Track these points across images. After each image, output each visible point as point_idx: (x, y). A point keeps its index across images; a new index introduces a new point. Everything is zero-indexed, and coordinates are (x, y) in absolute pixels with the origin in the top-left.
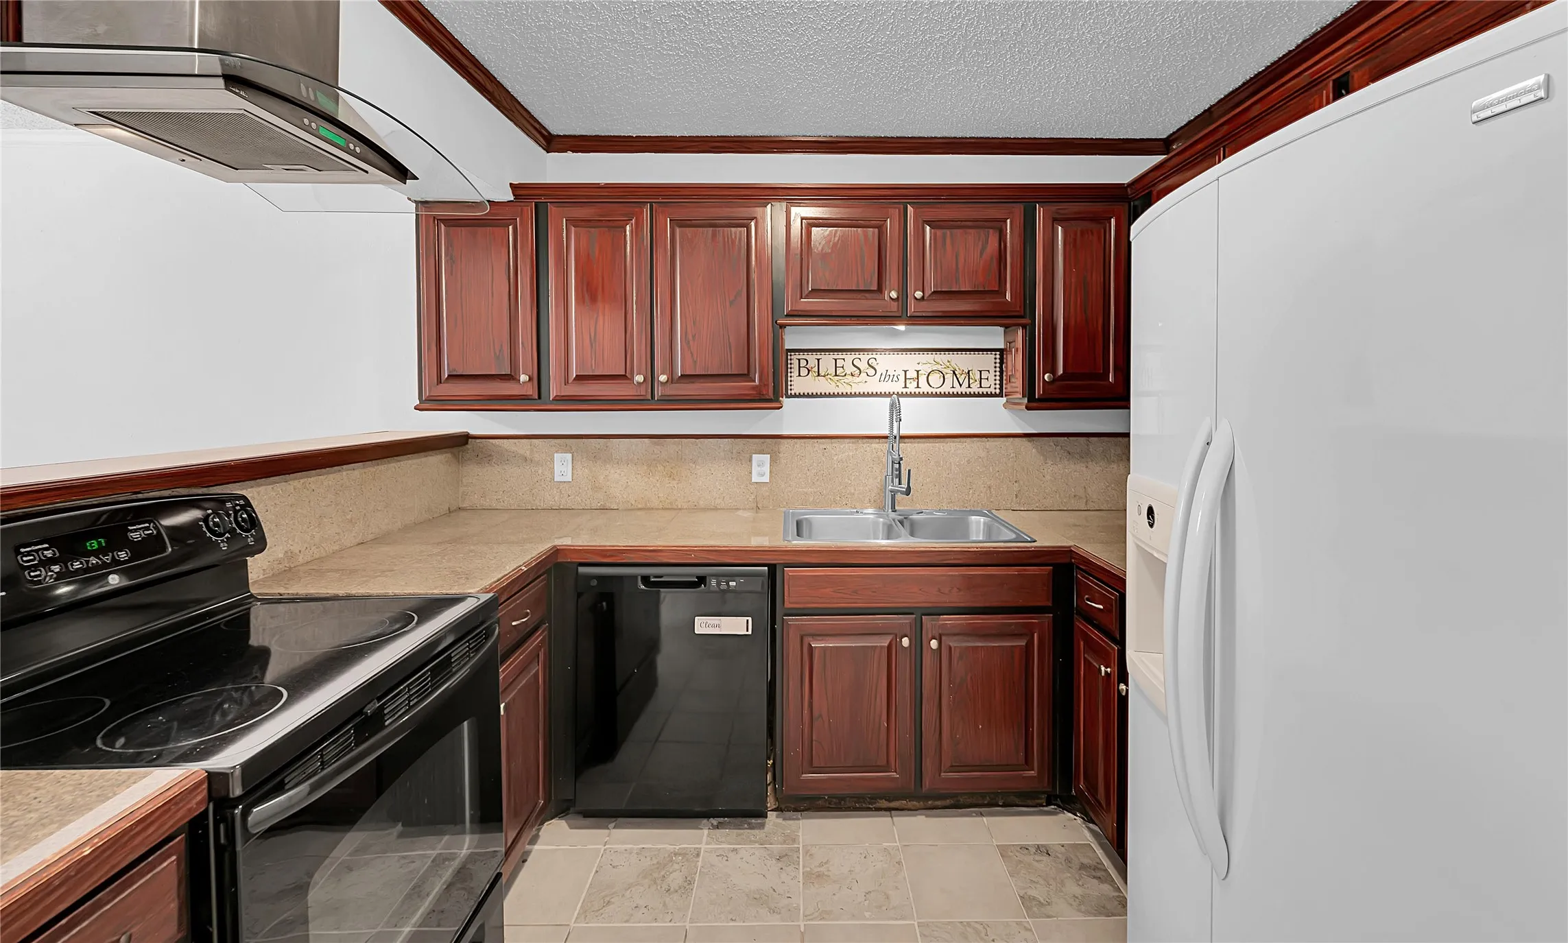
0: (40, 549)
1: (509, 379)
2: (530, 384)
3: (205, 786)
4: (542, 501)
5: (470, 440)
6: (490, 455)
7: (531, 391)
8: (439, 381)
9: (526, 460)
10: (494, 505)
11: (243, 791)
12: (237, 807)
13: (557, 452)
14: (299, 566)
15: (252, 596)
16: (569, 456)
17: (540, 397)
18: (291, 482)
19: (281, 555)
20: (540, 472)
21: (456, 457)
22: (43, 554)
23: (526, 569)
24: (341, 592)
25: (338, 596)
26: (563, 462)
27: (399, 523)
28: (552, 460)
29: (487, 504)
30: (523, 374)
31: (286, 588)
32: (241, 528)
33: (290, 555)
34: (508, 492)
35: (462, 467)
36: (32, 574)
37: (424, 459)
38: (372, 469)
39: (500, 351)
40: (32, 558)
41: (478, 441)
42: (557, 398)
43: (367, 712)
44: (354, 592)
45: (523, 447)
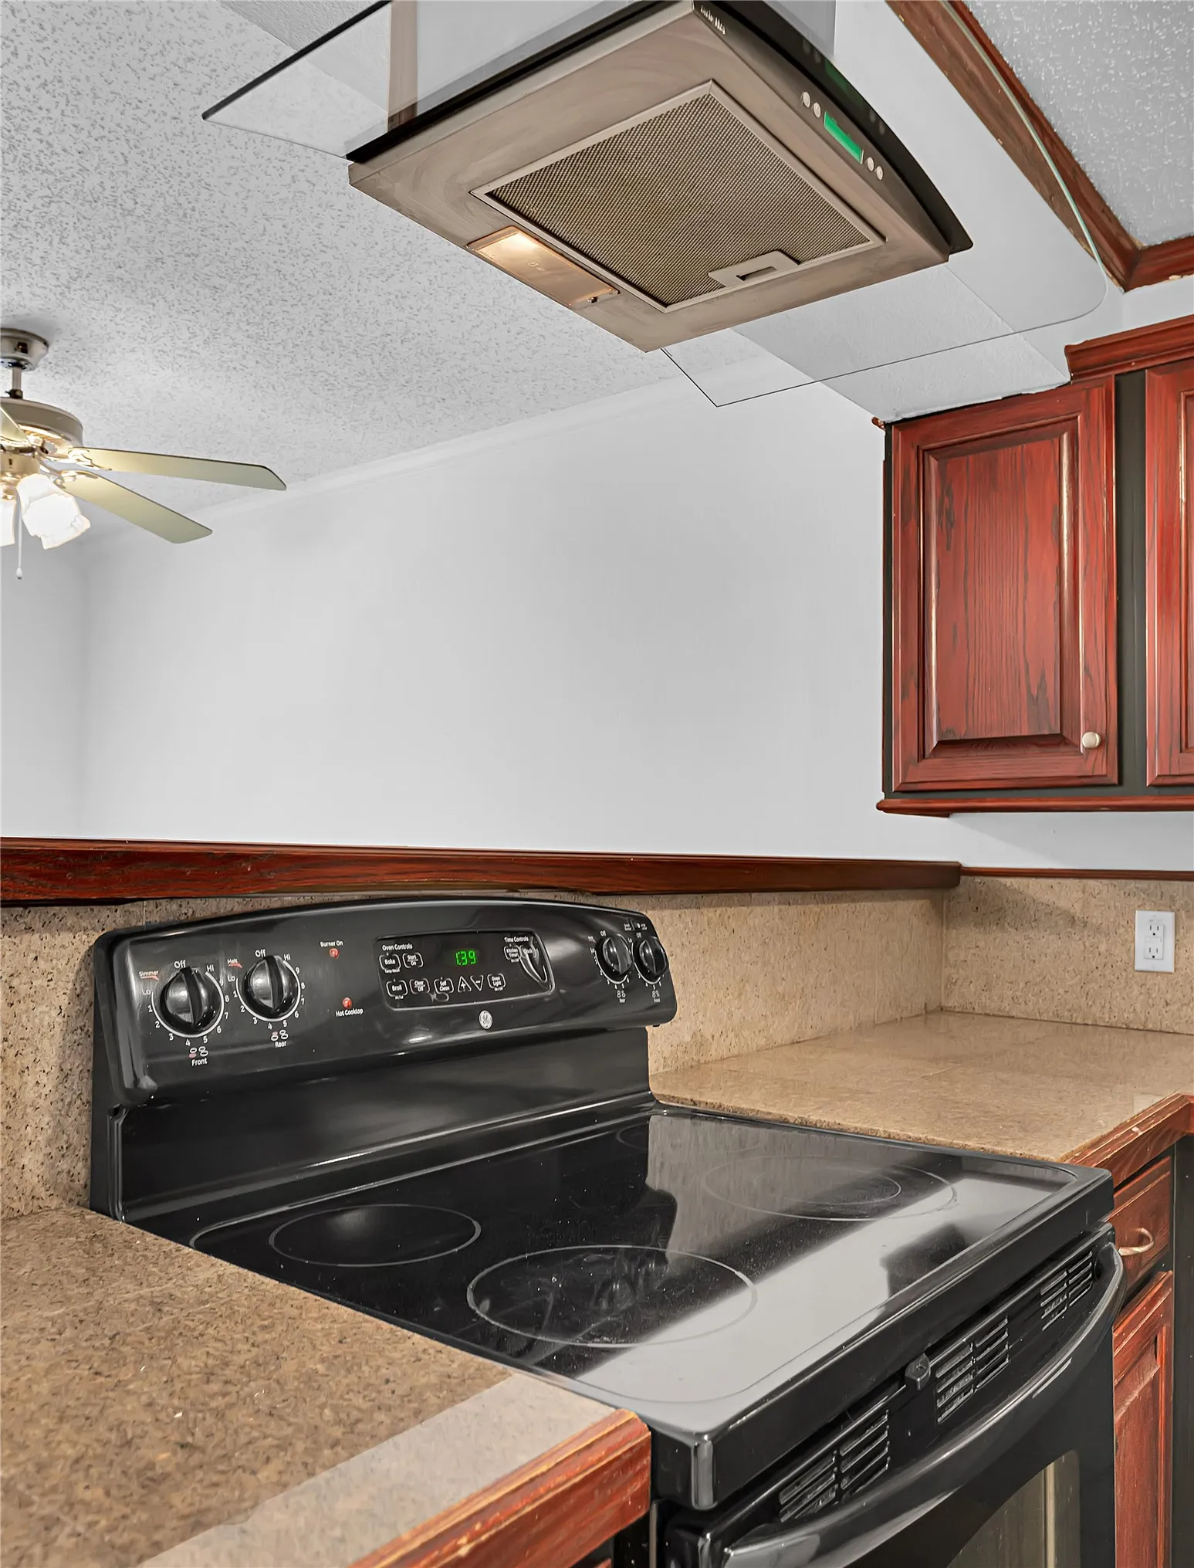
0: (403, 951)
1: (1058, 745)
2: (1101, 755)
3: (647, 1460)
4: (1106, 1010)
5: (963, 878)
6: (999, 910)
7: (1103, 767)
8: (922, 755)
9: (1073, 920)
10: (1006, 1007)
11: (714, 1500)
12: (701, 1533)
13: (1141, 907)
14: (712, 1062)
15: (652, 1098)
16: (1168, 917)
17: (1120, 782)
18: (705, 910)
19: (688, 1038)
20: (1103, 948)
21: (937, 907)
22: (406, 959)
23: (1141, 1134)
24: (793, 1114)
25: (786, 1121)
26: (1154, 930)
27: (851, 1017)
28: (1130, 924)
29: (993, 1006)
30: (1087, 731)
31: (701, 1094)
32: (644, 970)
33: (700, 1041)
34: (1036, 984)
35: (947, 928)
36: (394, 988)
37: (890, 904)
38: (816, 908)
39: (1039, 687)
40: (394, 962)
41: (978, 879)
42: (1161, 781)
43: (915, 1382)
44: (814, 1118)
45: (1067, 895)
